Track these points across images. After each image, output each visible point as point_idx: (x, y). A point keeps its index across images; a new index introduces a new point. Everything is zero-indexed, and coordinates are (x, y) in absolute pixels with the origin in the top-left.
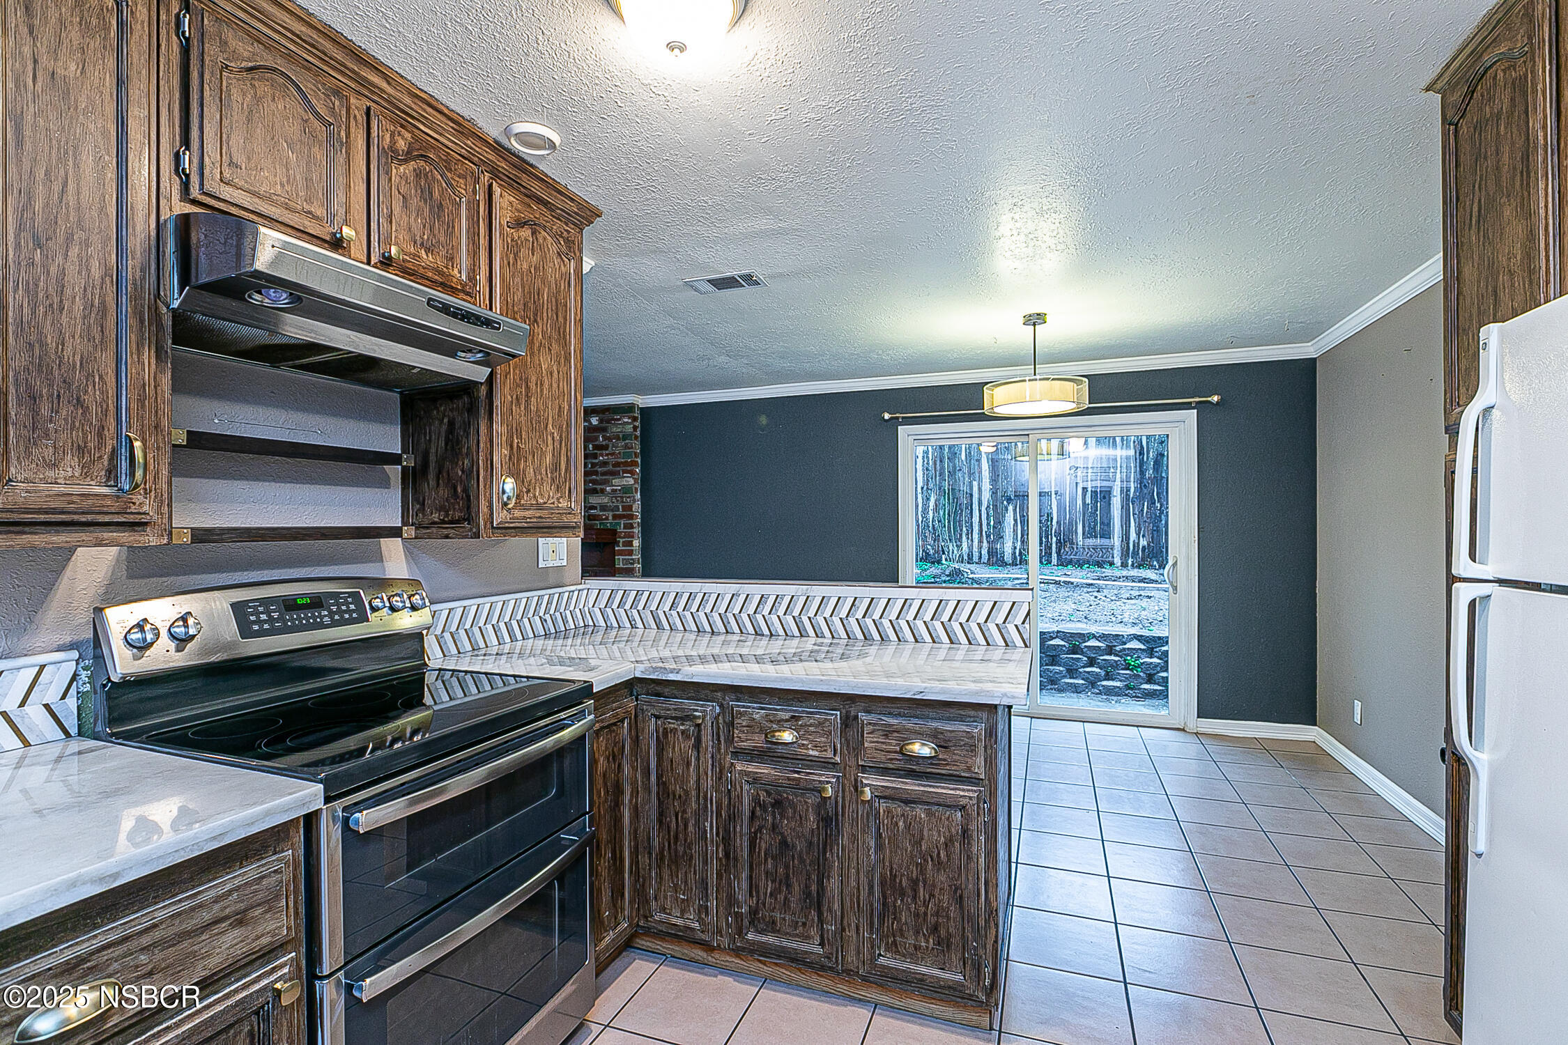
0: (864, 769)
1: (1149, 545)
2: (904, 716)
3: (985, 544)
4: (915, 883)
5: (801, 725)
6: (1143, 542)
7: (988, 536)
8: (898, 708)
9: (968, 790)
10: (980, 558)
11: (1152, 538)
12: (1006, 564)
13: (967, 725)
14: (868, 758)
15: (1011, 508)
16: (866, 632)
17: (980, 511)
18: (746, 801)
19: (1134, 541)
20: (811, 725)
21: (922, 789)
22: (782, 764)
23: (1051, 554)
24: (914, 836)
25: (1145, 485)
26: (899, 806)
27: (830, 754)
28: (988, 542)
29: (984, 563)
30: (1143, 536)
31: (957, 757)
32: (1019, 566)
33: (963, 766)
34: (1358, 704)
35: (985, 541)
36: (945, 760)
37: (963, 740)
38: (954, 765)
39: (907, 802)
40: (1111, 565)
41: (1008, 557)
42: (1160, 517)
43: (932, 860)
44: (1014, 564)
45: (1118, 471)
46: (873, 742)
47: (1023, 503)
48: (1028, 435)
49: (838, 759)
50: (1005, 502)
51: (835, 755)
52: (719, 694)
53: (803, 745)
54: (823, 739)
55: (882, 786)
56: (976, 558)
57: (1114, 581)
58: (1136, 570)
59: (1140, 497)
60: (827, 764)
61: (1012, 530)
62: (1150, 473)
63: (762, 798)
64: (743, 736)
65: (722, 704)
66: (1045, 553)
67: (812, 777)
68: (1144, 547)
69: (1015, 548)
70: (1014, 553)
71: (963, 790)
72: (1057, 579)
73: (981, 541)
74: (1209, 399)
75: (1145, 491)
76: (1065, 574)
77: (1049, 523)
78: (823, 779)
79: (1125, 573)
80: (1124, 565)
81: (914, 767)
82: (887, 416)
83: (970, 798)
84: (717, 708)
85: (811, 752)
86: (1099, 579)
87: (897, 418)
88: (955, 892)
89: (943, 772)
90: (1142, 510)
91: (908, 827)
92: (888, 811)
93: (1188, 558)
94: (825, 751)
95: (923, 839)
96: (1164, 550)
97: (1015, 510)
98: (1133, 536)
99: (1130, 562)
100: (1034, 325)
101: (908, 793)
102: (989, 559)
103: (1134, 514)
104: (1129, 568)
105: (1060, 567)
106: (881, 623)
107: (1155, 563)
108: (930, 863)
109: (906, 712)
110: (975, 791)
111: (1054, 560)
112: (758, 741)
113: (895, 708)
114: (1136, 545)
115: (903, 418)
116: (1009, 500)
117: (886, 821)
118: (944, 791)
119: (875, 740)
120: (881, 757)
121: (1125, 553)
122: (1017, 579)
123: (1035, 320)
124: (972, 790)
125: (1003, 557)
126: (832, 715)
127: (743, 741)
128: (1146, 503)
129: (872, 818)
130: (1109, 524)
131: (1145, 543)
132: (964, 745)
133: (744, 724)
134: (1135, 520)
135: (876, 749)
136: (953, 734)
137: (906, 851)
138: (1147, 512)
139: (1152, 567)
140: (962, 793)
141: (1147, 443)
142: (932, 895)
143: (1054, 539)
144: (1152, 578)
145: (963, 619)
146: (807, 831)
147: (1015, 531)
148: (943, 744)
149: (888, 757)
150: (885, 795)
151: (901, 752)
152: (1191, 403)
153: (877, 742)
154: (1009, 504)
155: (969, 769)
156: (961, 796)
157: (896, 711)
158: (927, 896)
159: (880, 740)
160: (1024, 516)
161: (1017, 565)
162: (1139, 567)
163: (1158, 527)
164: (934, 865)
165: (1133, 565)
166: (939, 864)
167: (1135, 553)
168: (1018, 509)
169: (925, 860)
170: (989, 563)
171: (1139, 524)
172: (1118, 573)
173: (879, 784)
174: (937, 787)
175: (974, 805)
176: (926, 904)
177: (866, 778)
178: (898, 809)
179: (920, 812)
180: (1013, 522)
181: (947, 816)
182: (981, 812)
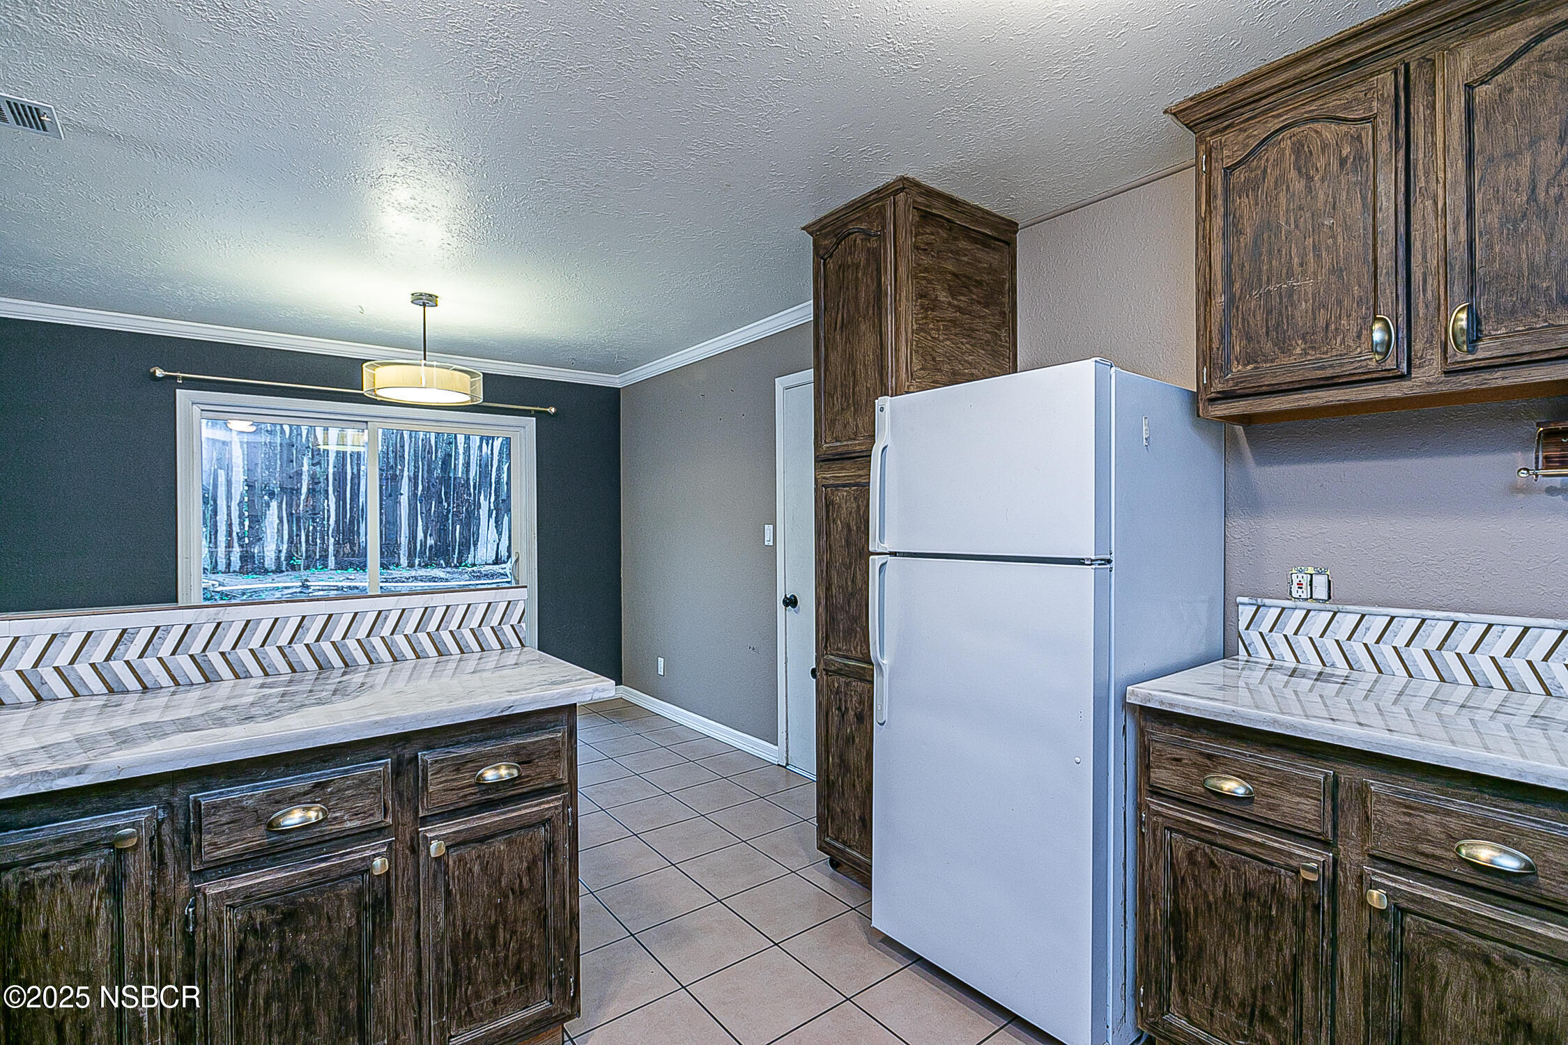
0: (424, 821)
1: (436, 544)
2: (476, 741)
3: (237, 549)
4: (492, 930)
5: (331, 793)
6: (430, 542)
7: (240, 539)
8: (468, 734)
9: (552, 800)
10: (229, 565)
11: (439, 537)
12: (268, 572)
13: (550, 732)
14: (434, 804)
15: (274, 504)
16: (321, 660)
17: (229, 507)
18: (227, 937)
19: (421, 541)
20: (349, 788)
21: (504, 817)
22: (294, 857)
23: (327, 556)
24: (491, 875)
25: (433, 484)
26: (474, 848)
27: (378, 817)
28: (241, 546)
29: (234, 572)
30: (431, 535)
31: (541, 769)
32: (286, 573)
33: (548, 776)
34: (661, 660)
35: (236, 544)
36: (528, 776)
37: (547, 749)
38: (538, 778)
39: (482, 840)
40: (397, 567)
41: (270, 563)
42: (447, 516)
43: (513, 893)
44: (278, 570)
45: (406, 469)
46: (441, 783)
47: (292, 499)
48: (367, 422)
49: (389, 820)
50: (266, 497)
51: (385, 817)
52: (161, 789)
53: (335, 818)
54: (368, 801)
55: (454, 832)
56: (222, 566)
57: (404, 582)
58: (423, 570)
59: (427, 496)
60: (375, 832)
61: (276, 531)
62: (437, 472)
63: (258, 921)
64: (220, 840)
65: (170, 804)
66: (320, 556)
67: (348, 858)
68: (431, 547)
69: (280, 551)
70: (278, 558)
71: (548, 802)
72: (340, 584)
73: (229, 545)
74: (548, 410)
75: (433, 490)
76: (348, 579)
77: (325, 523)
78: (368, 853)
79: (413, 573)
80: (411, 565)
81: (492, 796)
82: (159, 373)
83: (556, 807)
84: (160, 811)
85: (349, 825)
86: (386, 582)
87: (175, 378)
88: (540, 912)
89: (525, 790)
90: (430, 509)
91: (484, 869)
92: (461, 859)
93: (529, 553)
94: (372, 815)
95: (502, 874)
96: (451, 548)
97: (280, 507)
98: (420, 535)
99: (417, 563)
100: (424, 305)
101: (487, 828)
102: (241, 567)
103: (421, 513)
104: (416, 567)
105: (339, 571)
106: (345, 645)
107: (442, 562)
108: (511, 896)
109: (478, 735)
110: (560, 799)
111: (331, 561)
112: (255, 837)
113: (465, 734)
114: (424, 543)
115: (184, 378)
116: (272, 495)
117: (457, 873)
118: (528, 811)
119: (443, 779)
120: (452, 797)
121: (411, 554)
122: (286, 588)
123: (426, 300)
124: (556, 799)
125: (263, 563)
126: (380, 765)
127: (221, 848)
128: (434, 503)
129: (440, 876)
130: (395, 523)
131: (433, 542)
132: (548, 754)
133: (224, 820)
134: (422, 519)
135: (445, 790)
136: (537, 745)
137: (483, 897)
138: (435, 511)
139: (439, 566)
140: (547, 806)
141: (436, 442)
142: (514, 932)
143: (332, 540)
144: (442, 576)
145: (453, 627)
146: (340, 935)
147: (280, 531)
148: (524, 758)
149: (461, 794)
150: (455, 843)
151: (478, 784)
152: (530, 411)
153: (445, 781)
154: (271, 499)
155: (554, 778)
156: (547, 809)
157: (466, 738)
158: (508, 937)
159: (449, 778)
160: (292, 514)
161: (282, 572)
162: (426, 566)
163: (445, 526)
164: (514, 898)
165: (419, 565)
166: (521, 893)
167: (423, 553)
168: (284, 506)
169: (505, 897)
170: (242, 571)
171: (427, 523)
172: (406, 574)
173: (449, 831)
174: (519, 809)
175: (559, 813)
176: (506, 946)
177: (430, 830)
178: (470, 852)
179: (500, 845)
180: (277, 521)
181: (529, 837)
182: (566, 819)
